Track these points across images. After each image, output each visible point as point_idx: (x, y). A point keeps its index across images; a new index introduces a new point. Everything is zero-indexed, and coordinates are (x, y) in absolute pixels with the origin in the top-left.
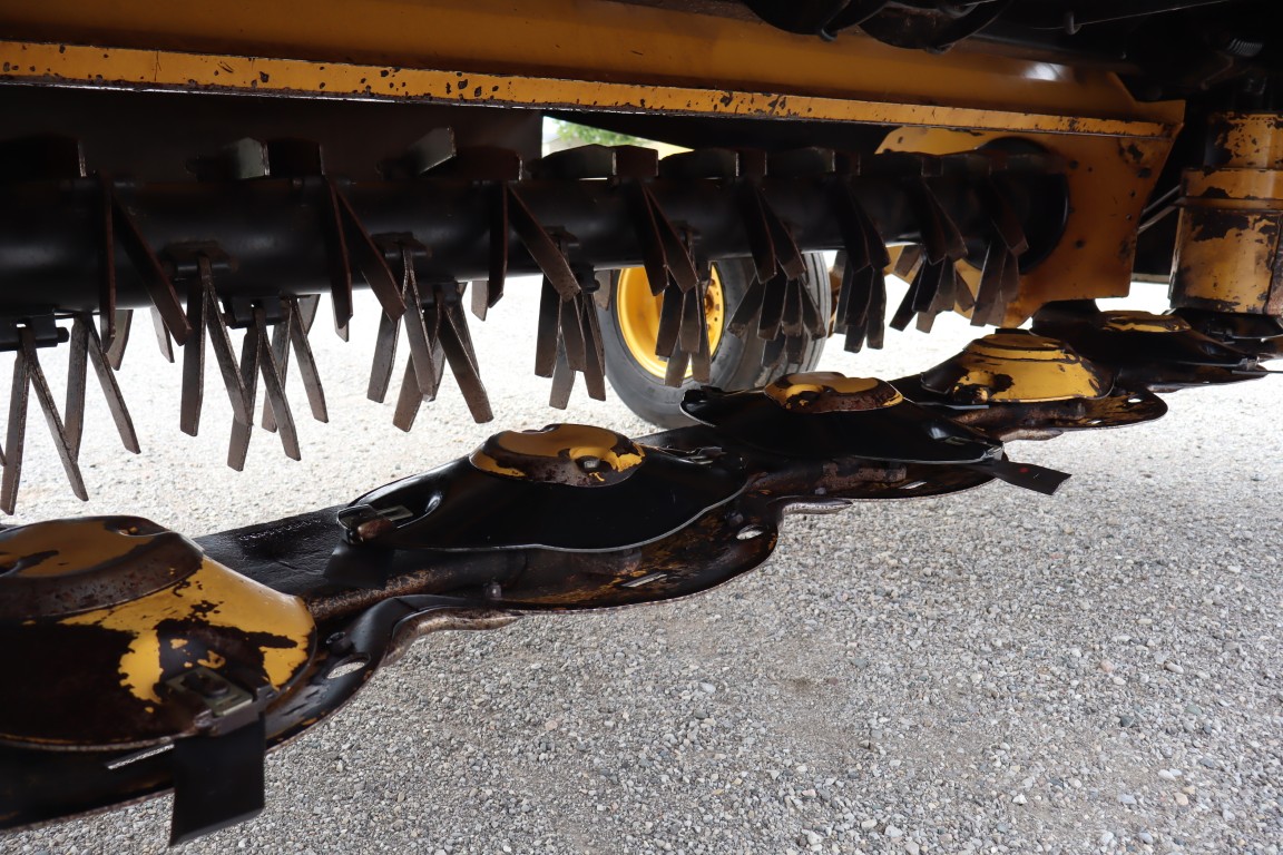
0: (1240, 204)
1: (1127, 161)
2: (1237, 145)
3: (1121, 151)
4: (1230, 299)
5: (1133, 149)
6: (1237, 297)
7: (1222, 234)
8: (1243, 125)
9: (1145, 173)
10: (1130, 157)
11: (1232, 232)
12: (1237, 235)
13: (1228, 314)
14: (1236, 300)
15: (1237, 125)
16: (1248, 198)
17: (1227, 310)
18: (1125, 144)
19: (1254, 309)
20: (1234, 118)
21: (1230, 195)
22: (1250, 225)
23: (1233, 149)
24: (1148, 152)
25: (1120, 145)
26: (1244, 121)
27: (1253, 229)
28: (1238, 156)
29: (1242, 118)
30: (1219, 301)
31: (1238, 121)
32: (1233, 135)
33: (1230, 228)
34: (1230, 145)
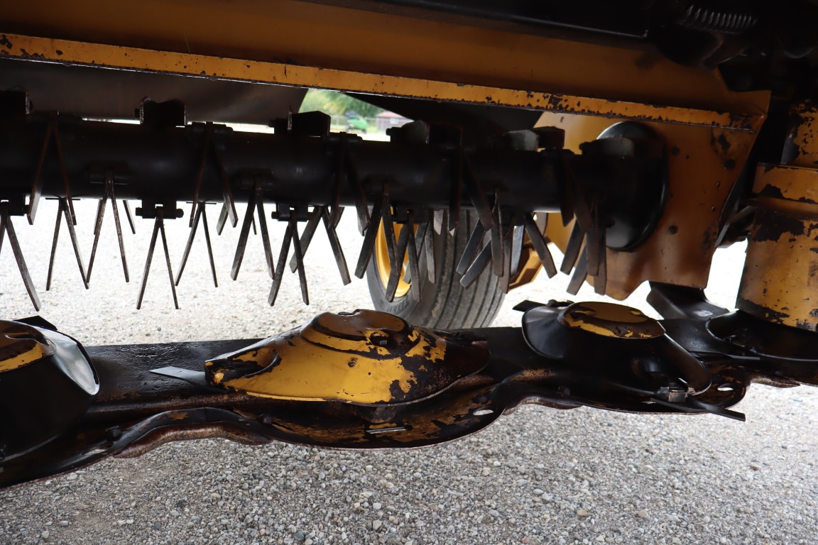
0: (794, 205)
1: (717, 151)
2: (805, 141)
3: (713, 140)
4: (778, 310)
5: (723, 140)
6: (785, 308)
7: (775, 237)
8: (813, 119)
9: (730, 164)
10: (719, 146)
11: (785, 236)
12: (791, 240)
13: (775, 324)
14: (784, 312)
15: (806, 119)
16: (802, 200)
17: (774, 320)
18: (717, 134)
19: (805, 324)
20: (804, 111)
21: (785, 195)
22: (806, 231)
23: (802, 145)
24: (734, 143)
25: (712, 134)
26: (814, 115)
27: (808, 235)
28: (804, 153)
29: (812, 111)
30: (767, 310)
31: (808, 114)
32: (803, 129)
33: (785, 231)
34: (798, 141)
